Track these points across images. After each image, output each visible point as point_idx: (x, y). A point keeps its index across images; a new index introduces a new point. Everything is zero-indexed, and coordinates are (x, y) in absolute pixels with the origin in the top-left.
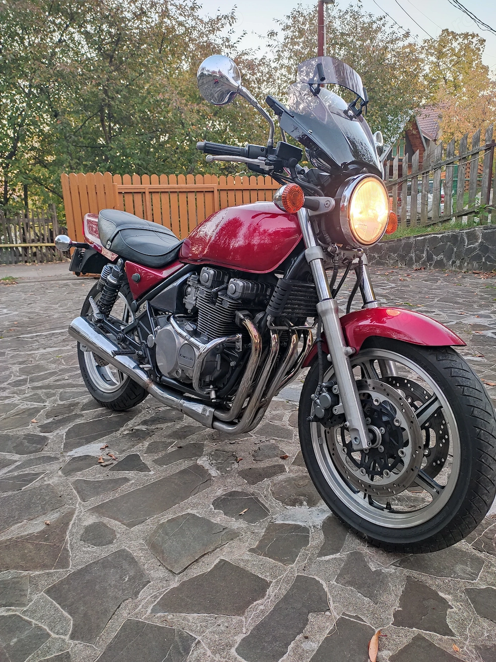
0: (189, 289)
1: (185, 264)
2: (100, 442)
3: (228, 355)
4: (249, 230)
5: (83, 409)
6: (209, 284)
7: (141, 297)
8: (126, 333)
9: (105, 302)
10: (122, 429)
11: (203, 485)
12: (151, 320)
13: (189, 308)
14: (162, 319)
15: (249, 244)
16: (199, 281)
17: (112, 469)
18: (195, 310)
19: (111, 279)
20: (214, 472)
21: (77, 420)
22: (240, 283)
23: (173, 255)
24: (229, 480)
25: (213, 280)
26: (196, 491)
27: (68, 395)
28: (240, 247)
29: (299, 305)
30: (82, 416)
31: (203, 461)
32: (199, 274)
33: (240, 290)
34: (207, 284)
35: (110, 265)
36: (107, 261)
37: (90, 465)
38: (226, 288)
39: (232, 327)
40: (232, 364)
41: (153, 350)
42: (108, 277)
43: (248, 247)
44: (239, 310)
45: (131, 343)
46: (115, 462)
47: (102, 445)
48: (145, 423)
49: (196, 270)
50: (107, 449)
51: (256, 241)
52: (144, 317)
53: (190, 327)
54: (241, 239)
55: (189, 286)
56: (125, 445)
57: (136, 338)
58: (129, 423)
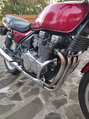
0: (35, 40)
1: (33, 31)
2: (8, 87)
3: (51, 66)
4: (58, 17)
5: (5, 74)
6: (43, 37)
7: (19, 42)
8: (14, 54)
9: (8, 44)
10: (15, 81)
11: (40, 108)
12: (22, 50)
13: (35, 46)
14: (25, 50)
15: (58, 22)
16: (38, 37)
17: (10, 99)
18: (37, 48)
19: (9, 36)
20: (44, 102)
21: (3, 78)
22: (57, 37)
23: (29, 28)
24: (49, 106)
25: (44, 36)
26: (38, 111)
27: (2, 68)
28: (54, 24)
29: (81, 46)
30: (4, 76)
31: (40, 96)
32: (38, 34)
33: (57, 40)
34: (42, 38)
35: (9, 32)
36: (8, 31)
37: (3, 97)
38: (50, 39)
39: (53, 55)
40: (52, 70)
41: (23, 60)
42: (8, 36)
43: (58, 23)
44: (56, 48)
45: (16, 57)
46: (12, 96)
47: (8, 88)
48: (22, 79)
49: (37, 32)
50: (10, 90)
51: (61, 21)
52: (19, 49)
53: (35, 54)
54: (55, 20)
55: (35, 38)
56: (15, 88)
57: (18, 56)
58: (17, 79)
